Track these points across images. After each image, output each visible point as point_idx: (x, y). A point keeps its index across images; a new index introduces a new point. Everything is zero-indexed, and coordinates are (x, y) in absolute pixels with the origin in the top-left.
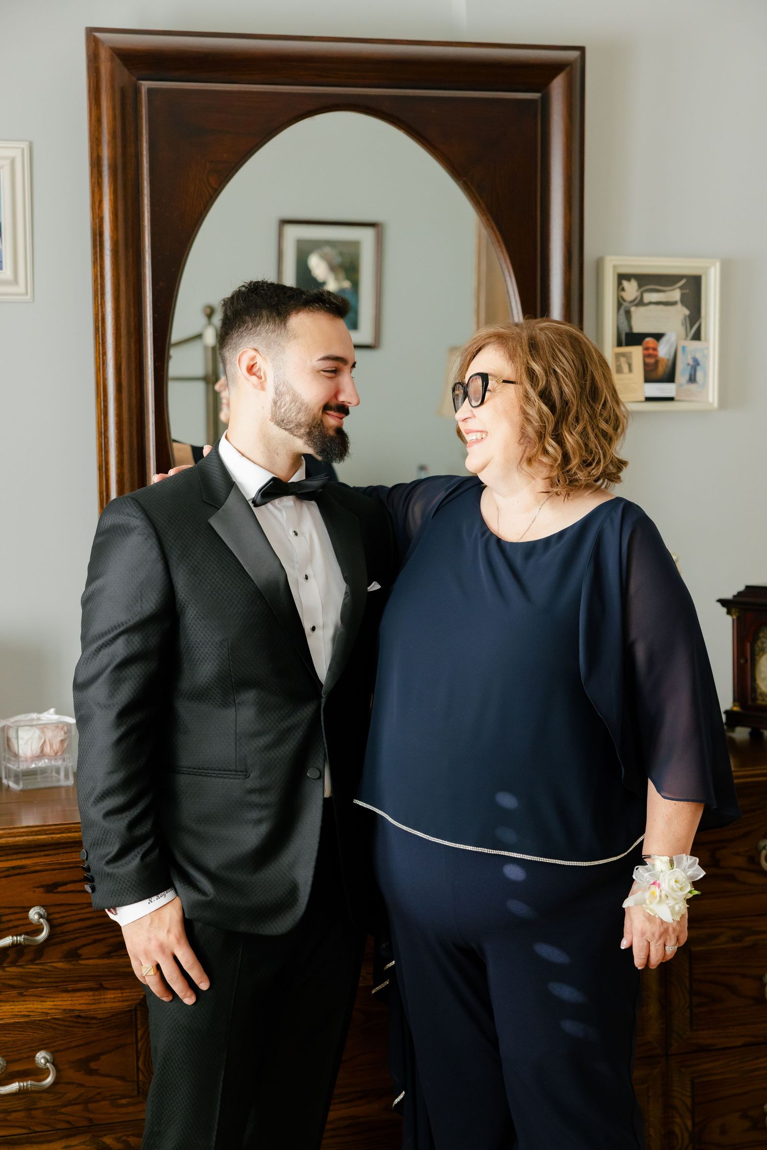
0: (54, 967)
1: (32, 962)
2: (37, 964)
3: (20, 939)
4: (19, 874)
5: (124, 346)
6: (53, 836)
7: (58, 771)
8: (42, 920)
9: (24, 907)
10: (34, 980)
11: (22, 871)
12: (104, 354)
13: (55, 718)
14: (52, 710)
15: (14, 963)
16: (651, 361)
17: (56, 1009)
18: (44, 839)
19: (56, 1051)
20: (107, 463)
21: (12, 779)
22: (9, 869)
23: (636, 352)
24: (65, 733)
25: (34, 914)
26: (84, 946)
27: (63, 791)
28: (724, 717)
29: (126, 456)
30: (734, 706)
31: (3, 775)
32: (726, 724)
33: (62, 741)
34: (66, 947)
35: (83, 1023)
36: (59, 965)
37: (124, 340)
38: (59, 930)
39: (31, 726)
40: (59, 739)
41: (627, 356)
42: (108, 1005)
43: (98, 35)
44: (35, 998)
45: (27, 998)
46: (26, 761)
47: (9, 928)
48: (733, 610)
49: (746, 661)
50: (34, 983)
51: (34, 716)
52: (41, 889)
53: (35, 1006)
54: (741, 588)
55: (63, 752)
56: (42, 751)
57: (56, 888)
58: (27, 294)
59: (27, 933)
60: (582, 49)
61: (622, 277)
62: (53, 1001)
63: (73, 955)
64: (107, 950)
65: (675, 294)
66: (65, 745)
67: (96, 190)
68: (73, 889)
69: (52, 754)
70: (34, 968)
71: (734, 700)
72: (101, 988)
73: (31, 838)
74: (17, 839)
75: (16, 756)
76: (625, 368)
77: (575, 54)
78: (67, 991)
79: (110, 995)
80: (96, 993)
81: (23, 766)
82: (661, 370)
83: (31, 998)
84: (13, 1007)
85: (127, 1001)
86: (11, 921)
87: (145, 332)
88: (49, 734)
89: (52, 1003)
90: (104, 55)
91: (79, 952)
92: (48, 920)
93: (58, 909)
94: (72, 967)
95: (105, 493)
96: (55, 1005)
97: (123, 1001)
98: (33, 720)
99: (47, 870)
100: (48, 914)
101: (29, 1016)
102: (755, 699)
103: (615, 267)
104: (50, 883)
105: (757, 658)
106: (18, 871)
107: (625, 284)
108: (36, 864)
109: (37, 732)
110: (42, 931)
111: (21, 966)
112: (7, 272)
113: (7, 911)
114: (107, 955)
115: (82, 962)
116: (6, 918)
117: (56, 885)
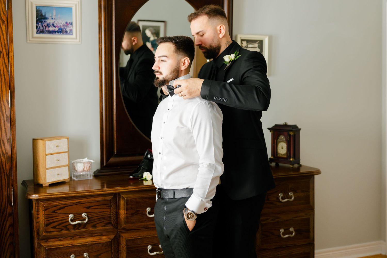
0: (89, 230)
1: (83, 228)
2: (84, 229)
3: (80, 222)
5: (107, 57)
6: (89, 193)
7: (88, 175)
8: (86, 217)
9: (81, 213)
10: (83, 233)
11: (80, 203)
12: (102, 59)
13: (87, 160)
14: (86, 158)
15: (78, 229)
17: (89, 241)
18: (87, 194)
19: (90, 253)
20: (102, 90)
21: (75, 177)
22: (77, 202)
24: (90, 164)
25: (84, 215)
26: (97, 224)
27: (89, 181)
28: (269, 160)
29: (107, 87)
30: (272, 157)
31: (72, 176)
32: (269, 162)
33: (89, 167)
34: (92, 224)
35: (97, 245)
36: (91, 229)
37: (107, 55)
38: (90, 219)
39: (81, 162)
40: (89, 166)
42: (104, 240)
44: (84, 238)
45: (81, 238)
46: (79, 172)
47: (76, 219)
48: (272, 131)
49: (275, 145)
50: (83, 234)
51: (81, 160)
53: (84, 240)
54: (274, 125)
55: (90, 170)
56: (84, 169)
57: (90, 208)
58: (79, 42)
59: (81, 220)
62: (88, 239)
63: (94, 226)
64: (104, 225)
65: (256, 45)
66: (90, 168)
67: (100, 13)
68: (95, 208)
69: (87, 170)
70: (83, 230)
71: (272, 155)
72: (102, 235)
73: (83, 194)
74: (80, 194)
75: (76, 171)
78: (92, 236)
79: (105, 237)
80: (101, 237)
81: (78, 174)
83: (82, 238)
84: (77, 241)
85: (109, 239)
86: (77, 217)
87: (113, 53)
88: (86, 165)
91: (96, 225)
92: (87, 217)
93: (90, 214)
94: (94, 229)
95: (101, 98)
97: (108, 239)
98: (81, 161)
99: (87, 203)
100: (88, 215)
101: (82, 243)
102: (277, 155)
103: (240, 38)
104: (88, 206)
105: (278, 144)
106: (79, 203)
107: (243, 42)
108: (84, 201)
109: (82, 164)
110: (86, 219)
111: (80, 229)
112: (74, 36)
113: (76, 214)
114: (104, 226)
115: (96, 228)
116: (76, 216)
117: (90, 207)
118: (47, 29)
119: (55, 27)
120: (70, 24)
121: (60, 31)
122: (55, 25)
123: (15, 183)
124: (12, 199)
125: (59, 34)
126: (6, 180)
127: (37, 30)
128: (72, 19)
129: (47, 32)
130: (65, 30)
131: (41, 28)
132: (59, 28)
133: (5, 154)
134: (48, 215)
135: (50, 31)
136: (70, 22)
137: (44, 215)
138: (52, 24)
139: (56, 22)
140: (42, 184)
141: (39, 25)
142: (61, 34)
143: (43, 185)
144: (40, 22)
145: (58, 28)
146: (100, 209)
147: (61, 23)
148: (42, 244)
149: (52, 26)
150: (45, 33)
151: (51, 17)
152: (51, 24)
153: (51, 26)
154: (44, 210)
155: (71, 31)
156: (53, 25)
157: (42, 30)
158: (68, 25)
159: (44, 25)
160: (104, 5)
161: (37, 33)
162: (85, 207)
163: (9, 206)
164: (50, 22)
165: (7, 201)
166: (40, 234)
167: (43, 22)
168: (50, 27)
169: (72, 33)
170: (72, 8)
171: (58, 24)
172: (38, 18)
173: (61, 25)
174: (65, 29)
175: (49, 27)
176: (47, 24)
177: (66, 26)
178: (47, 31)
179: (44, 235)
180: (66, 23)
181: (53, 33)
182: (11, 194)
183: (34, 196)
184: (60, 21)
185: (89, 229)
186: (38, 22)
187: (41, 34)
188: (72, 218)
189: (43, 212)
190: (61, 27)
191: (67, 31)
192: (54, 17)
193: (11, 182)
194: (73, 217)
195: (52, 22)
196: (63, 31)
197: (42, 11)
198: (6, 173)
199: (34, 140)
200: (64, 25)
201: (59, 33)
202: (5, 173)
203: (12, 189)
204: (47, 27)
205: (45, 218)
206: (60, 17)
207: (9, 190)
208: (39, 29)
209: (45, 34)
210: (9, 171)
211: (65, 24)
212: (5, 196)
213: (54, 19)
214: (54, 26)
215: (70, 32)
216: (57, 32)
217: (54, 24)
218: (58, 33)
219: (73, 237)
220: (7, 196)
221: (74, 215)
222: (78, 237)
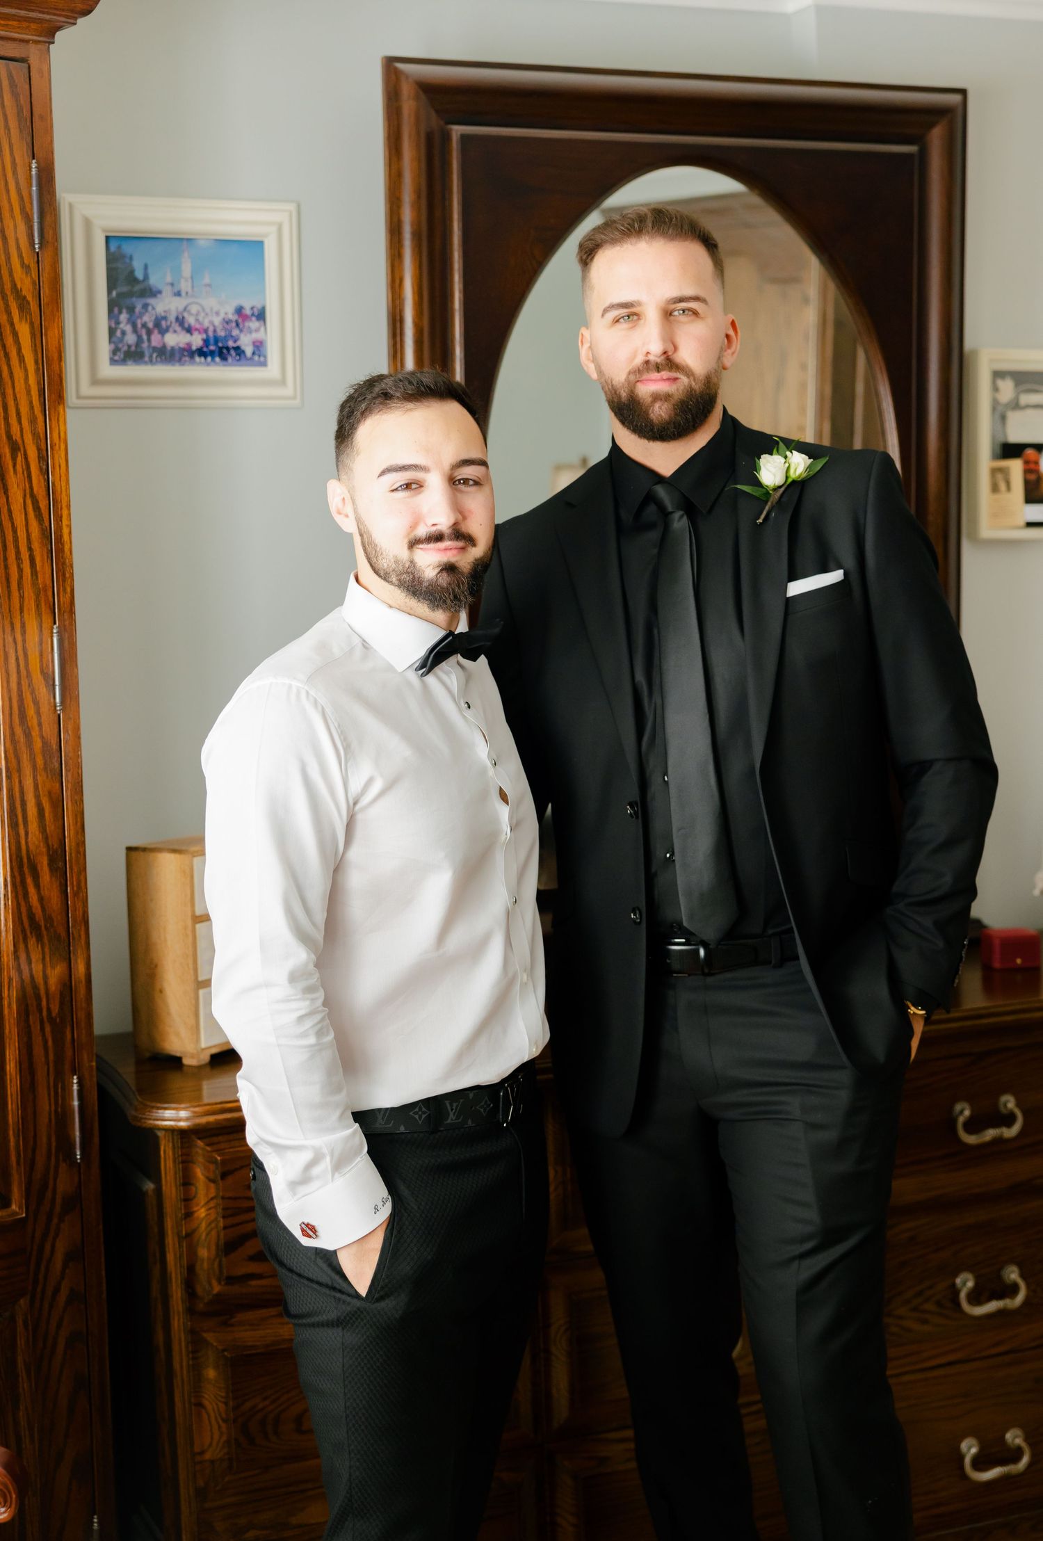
16: (1032, 477)
23: (1016, 467)
41: (1005, 472)
43: (400, 66)
58: (295, 397)
60: (963, 92)
61: (998, 375)
67: (397, 263)
76: (1003, 486)
77: (957, 98)
90: (406, 90)
103: (991, 363)
107: (1000, 383)
112: (272, 369)
118: (156, 339)
119: (189, 330)
120: (253, 315)
121: (212, 348)
122: (191, 320)
123: (85, 1056)
124: (77, 1133)
125: (208, 365)
126: (50, 1043)
127: (113, 346)
128: (262, 291)
129: (155, 355)
130: (235, 345)
131: (131, 338)
132: (208, 336)
133: (42, 923)
134: (235, 1199)
135: (169, 348)
136: (252, 308)
137: (212, 1204)
138: (177, 319)
139: (194, 309)
140: (178, 1055)
141: (122, 326)
142: (216, 364)
143: (186, 1061)
144: (124, 311)
145: (204, 336)
147: (217, 313)
148: (209, 1337)
149: (178, 329)
150: (147, 359)
151: (172, 285)
152: (172, 318)
153: (171, 330)
154: (212, 1176)
155: (259, 346)
156: (180, 321)
157: (133, 348)
158: (243, 321)
159: (144, 325)
160: (412, 225)
161: (113, 362)
163: (63, 1167)
164: (166, 308)
165: (54, 1144)
166: (199, 1291)
167: (138, 309)
168: (167, 330)
169: (265, 357)
170: (262, 243)
171: (204, 318)
172: (114, 293)
173: (217, 321)
174: (235, 341)
175: (163, 332)
176: (153, 318)
177: (237, 325)
178: (155, 349)
179: (218, 1295)
180: (239, 311)
181: (184, 359)
182: (71, 1107)
183: (168, 1113)
184: (210, 302)
186: (116, 310)
187: (129, 363)
189: (212, 1185)
190: (215, 331)
191: (243, 347)
192: (184, 286)
193: (69, 1053)
195: (177, 308)
196: (225, 351)
197: (131, 258)
198: (49, 1009)
199: (133, 854)
200: (228, 322)
201: (209, 359)
202: (45, 1013)
203: (75, 1087)
204: (156, 331)
205: (217, 1213)
206: (209, 285)
207: (63, 1089)
208: (121, 340)
209: (146, 363)
210: (62, 1003)
211: (234, 318)
212: (46, 1120)
213: (187, 293)
214: (186, 325)
215: (254, 353)
216: (201, 352)
217: (183, 318)
218: (203, 359)
220: (53, 1117)
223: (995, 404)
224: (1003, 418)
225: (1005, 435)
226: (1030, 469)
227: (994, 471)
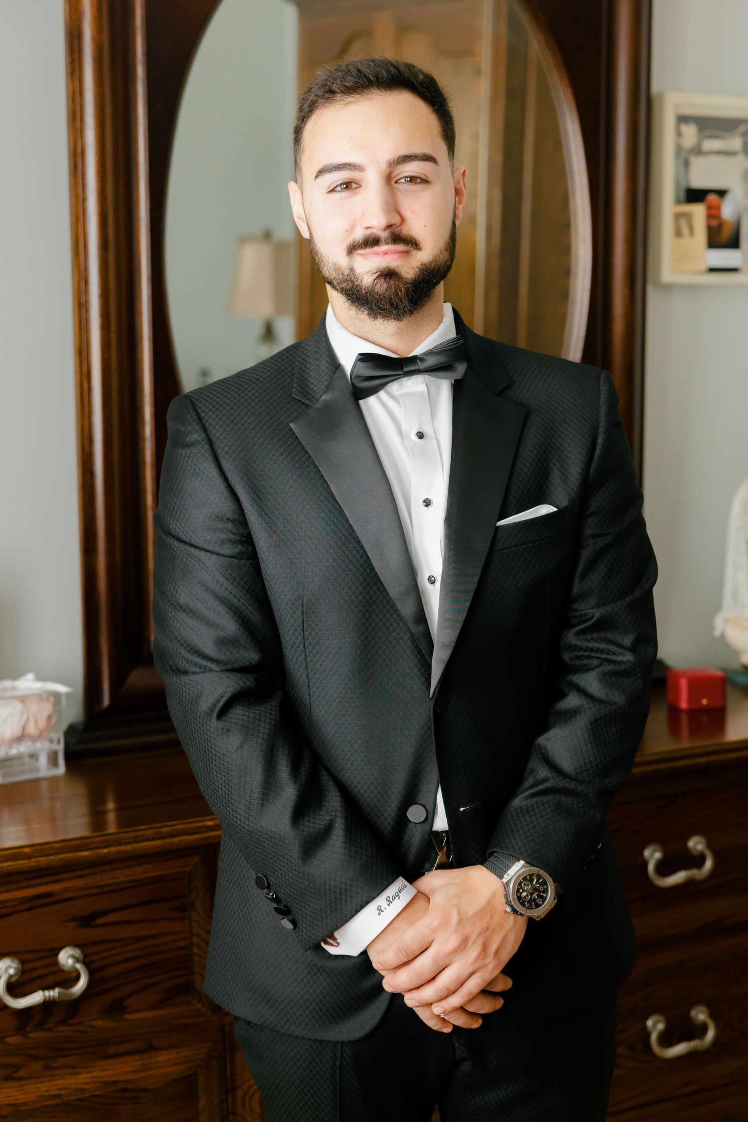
0: (91, 1027)
1: (64, 1022)
2: (70, 1025)
3: (54, 993)
4: (44, 905)
6: (98, 851)
7: (38, 759)
8: (77, 965)
9: (52, 950)
10: (65, 1046)
11: (49, 900)
13: (38, 686)
14: (31, 676)
15: (39, 1026)
16: (714, 223)
17: (94, 1082)
18: (87, 856)
23: (698, 211)
25: (67, 958)
26: (131, 994)
27: (47, 785)
33: (49, 717)
34: (107, 998)
35: (131, 1098)
36: (99, 1023)
41: (687, 216)
42: (162, 1071)
44: (66, 1071)
45: (55, 1072)
47: (33, 980)
50: (65, 1050)
51: (8, 683)
52: (74, 923)
53: (68, 1082)
56: (24, 731)
57: (94, 920)
59: (59, 986)
61: (683, 119)
62: (90, 1072)
63: (116, 1009)
65: (736, 142)
68: (119, 920)
69: (37, 734)
70: (65, 1030)
72: (151, 1048)
74: (51, 858)
76: (685, 231)
78: (107, 1057)
79: (163, 1057)
80: (145, 1056)
82: (726, 233)
83: (62, 1072)
84: (38, 1085)
85: (183, 1062)
86: (34, 969)
88: (33, 708)
89: (89, 1075)
91: (124, 1003)
92: (85, 963)
93: (96, 949)
94: (114, 1024)
96: (93, 1077)
97: (179, 1064)
98: (5, 690)
99: (80, 897)
100: (85, 958)
101: (59, 1096)
103: (676, 107)
104: (86, 913)
107: (684, 128)
108: (67, 890)
109: (17, 707)
110: (78, 978)
111: (49, 1029)
113: (30, 956)
114: (160, 1004)
115: (127, 1016)
116: (30, 966)
117: (95, 915)
146: (142, 921)
162: (71, 920)
185: (93, 1023)
188: (11, 976)
194: (16, 974)
219: (18, 1067)
221: (23, 962)
222: (38, 1066)
223: (679, 149)
224: (687, 164)
225: (688, 180)
226: (713, 215)
227: (678, 216)
